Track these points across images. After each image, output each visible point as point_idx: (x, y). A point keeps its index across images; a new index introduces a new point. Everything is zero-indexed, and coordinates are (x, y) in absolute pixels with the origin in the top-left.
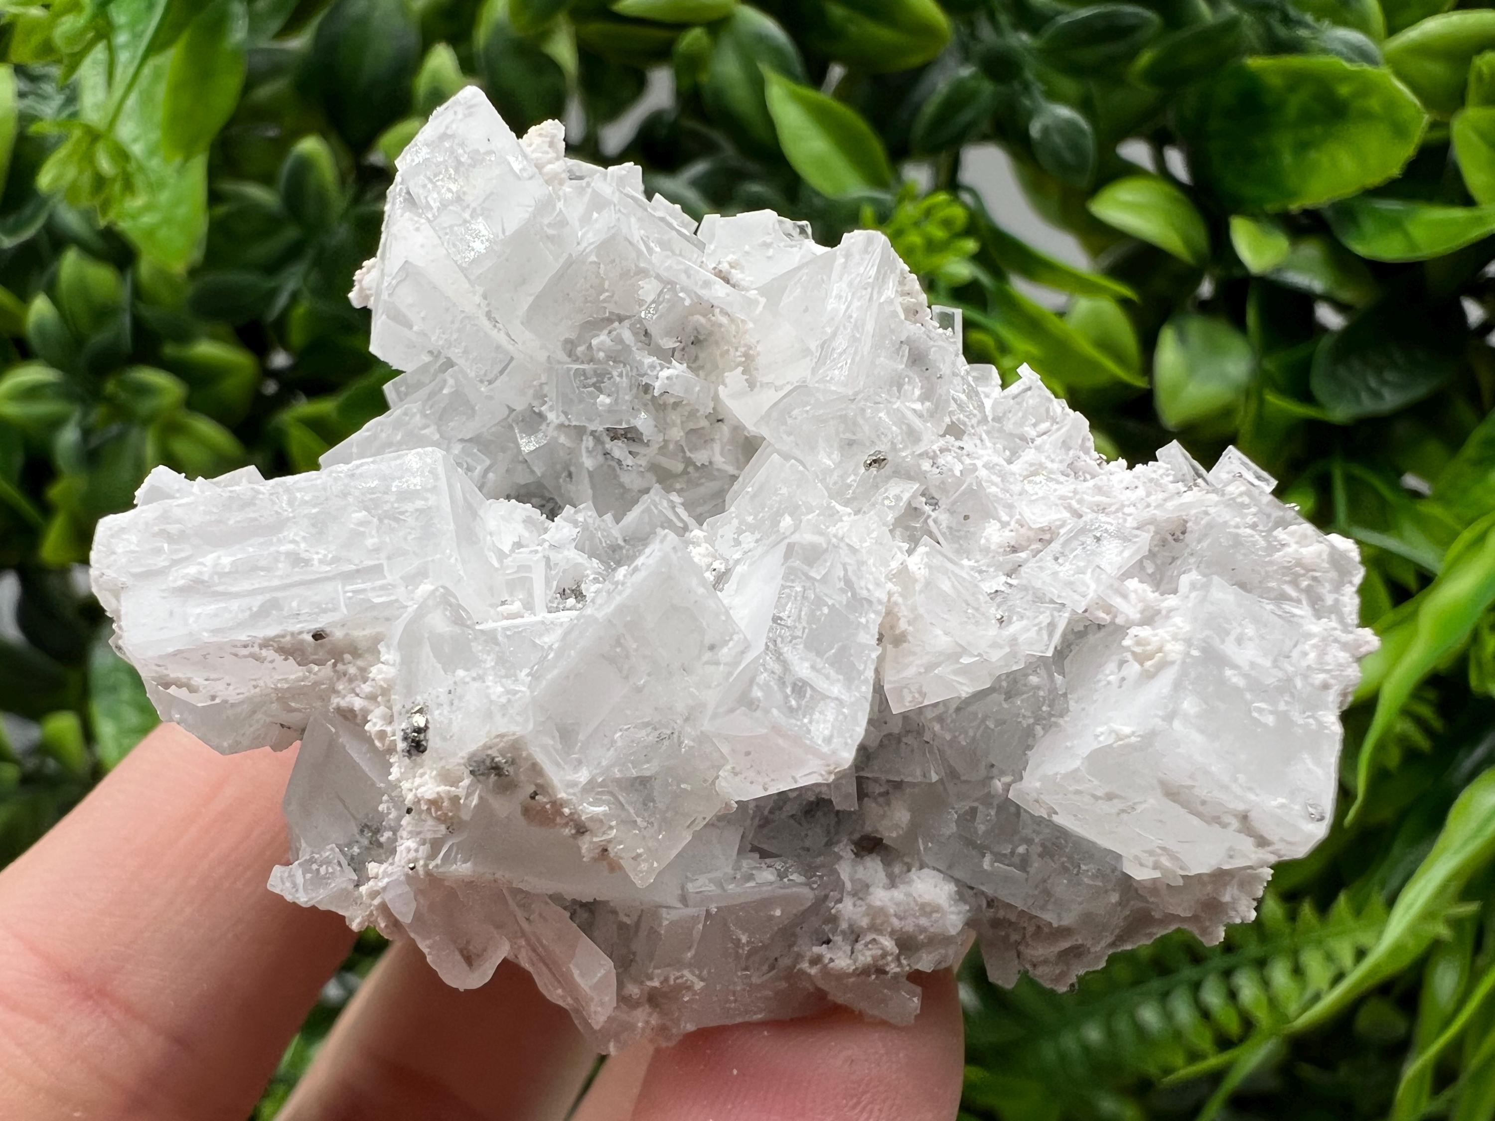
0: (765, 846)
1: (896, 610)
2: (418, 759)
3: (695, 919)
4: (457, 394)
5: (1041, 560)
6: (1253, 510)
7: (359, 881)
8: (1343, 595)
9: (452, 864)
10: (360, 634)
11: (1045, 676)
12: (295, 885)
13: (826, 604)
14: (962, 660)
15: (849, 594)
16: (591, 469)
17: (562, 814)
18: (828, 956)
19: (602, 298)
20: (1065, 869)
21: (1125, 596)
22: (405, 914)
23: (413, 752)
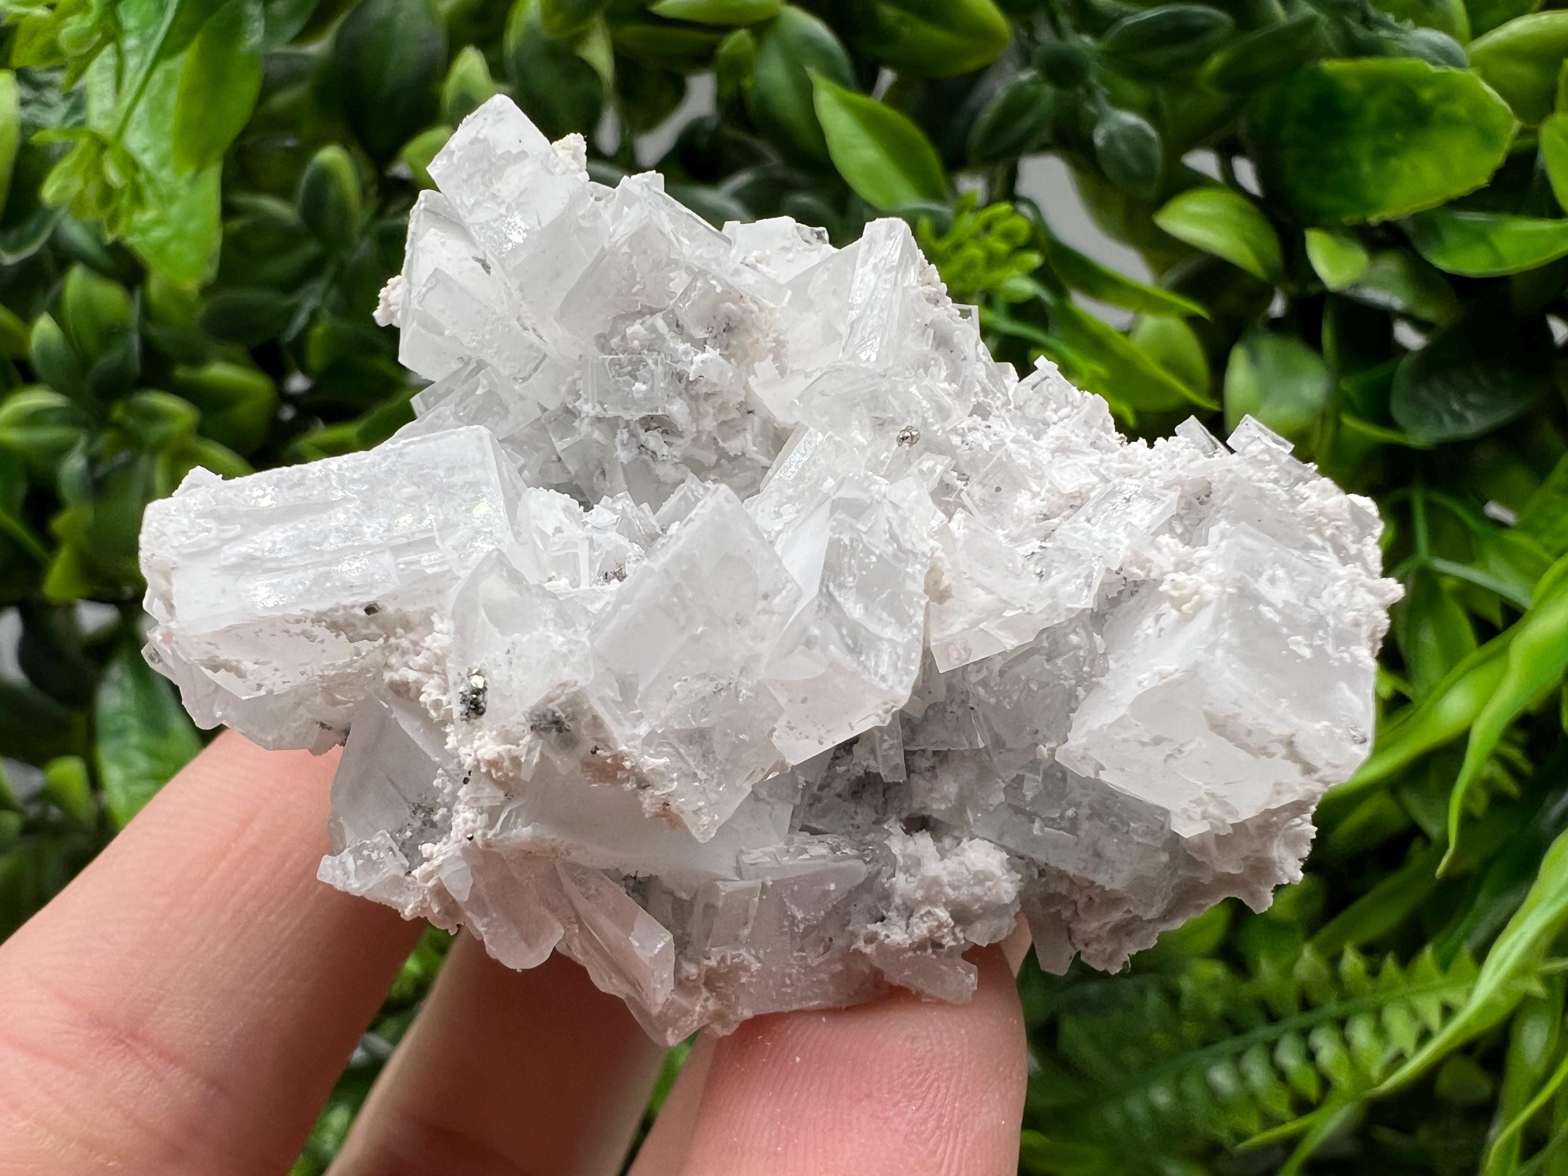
0: (814, 825)
1: (940, 564)
2: (477, 722)
3: (752, 890)
4: (490, 393)
5: (1075, 521)
6: (1274, 467)
7: (410, 867)
8: (1365, 545)
9: (512, 829)
10: (412, 610)
11: (1084, 635)
12: (346, 872)
13: (874, 554)
14: (1005, 614)
15: (895, 545)
16: (626, 462)
17: (622, 768)
18: (883, 933)
19: (634, 290)
20: (1114, 828)
21: (1159, 549)
22: (461, 891)
23: (473, 715)
